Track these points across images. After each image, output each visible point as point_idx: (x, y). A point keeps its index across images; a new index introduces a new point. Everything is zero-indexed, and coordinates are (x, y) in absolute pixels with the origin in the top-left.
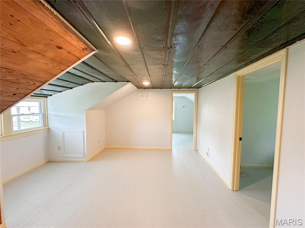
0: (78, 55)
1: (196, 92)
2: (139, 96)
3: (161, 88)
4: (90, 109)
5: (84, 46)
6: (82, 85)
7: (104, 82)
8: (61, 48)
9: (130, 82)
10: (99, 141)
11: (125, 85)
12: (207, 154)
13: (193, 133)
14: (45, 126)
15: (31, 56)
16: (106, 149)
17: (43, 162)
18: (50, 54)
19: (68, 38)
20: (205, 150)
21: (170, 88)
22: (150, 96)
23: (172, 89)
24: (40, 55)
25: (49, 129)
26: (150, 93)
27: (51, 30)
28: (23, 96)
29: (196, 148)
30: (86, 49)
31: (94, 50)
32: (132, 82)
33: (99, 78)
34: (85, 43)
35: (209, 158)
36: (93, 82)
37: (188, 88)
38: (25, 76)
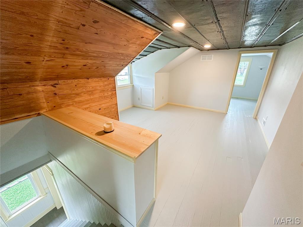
0: (151, 38)
1: (276, 50)
2: (201, 59)
3: (227, 49)
4: (158, 72)
5: (155, 32)
6: (153, 52)
7: (169, 48)
8: (143, 37)
9: (191, 46)
10: (163, 97)
11: (187, 49)
12: (264, 122)
13: (257, 100)
14: (131, 83)
15: (131, 45)
16: (168, 104)
17: (131, 106)
18: (138, 42)
19: (147, 31)
20: (264, 118)
21: (239, 48)
22: (212, 58)
23: (241, 49)
24: (134, 44)
25: (133, 85)
26: (213, 55)
27: (140, 31)
28: (125, 66)
29: (257, 116)
30: (156, 34)
31: (160, 33)
32: (193, 46)
33: (165, 46)
34: (155, 31)
35: (264, 126)
36: (161, 49)
37: (265, 46)
38: (127, 56)
